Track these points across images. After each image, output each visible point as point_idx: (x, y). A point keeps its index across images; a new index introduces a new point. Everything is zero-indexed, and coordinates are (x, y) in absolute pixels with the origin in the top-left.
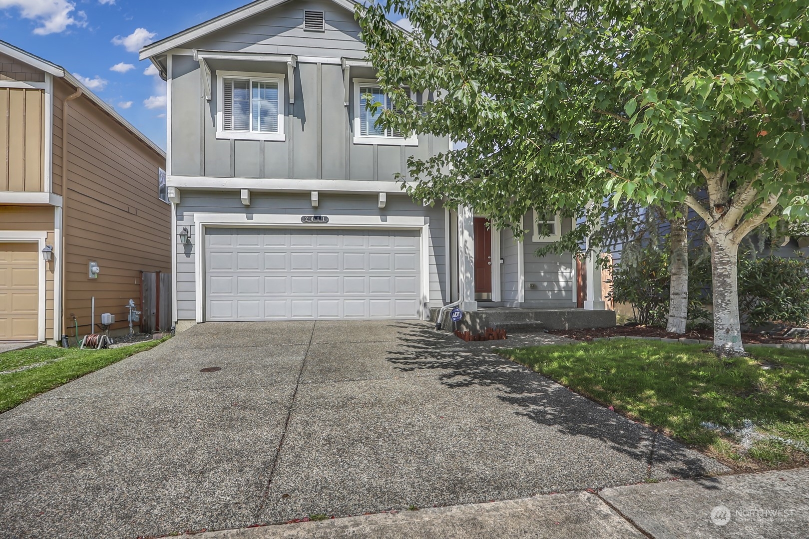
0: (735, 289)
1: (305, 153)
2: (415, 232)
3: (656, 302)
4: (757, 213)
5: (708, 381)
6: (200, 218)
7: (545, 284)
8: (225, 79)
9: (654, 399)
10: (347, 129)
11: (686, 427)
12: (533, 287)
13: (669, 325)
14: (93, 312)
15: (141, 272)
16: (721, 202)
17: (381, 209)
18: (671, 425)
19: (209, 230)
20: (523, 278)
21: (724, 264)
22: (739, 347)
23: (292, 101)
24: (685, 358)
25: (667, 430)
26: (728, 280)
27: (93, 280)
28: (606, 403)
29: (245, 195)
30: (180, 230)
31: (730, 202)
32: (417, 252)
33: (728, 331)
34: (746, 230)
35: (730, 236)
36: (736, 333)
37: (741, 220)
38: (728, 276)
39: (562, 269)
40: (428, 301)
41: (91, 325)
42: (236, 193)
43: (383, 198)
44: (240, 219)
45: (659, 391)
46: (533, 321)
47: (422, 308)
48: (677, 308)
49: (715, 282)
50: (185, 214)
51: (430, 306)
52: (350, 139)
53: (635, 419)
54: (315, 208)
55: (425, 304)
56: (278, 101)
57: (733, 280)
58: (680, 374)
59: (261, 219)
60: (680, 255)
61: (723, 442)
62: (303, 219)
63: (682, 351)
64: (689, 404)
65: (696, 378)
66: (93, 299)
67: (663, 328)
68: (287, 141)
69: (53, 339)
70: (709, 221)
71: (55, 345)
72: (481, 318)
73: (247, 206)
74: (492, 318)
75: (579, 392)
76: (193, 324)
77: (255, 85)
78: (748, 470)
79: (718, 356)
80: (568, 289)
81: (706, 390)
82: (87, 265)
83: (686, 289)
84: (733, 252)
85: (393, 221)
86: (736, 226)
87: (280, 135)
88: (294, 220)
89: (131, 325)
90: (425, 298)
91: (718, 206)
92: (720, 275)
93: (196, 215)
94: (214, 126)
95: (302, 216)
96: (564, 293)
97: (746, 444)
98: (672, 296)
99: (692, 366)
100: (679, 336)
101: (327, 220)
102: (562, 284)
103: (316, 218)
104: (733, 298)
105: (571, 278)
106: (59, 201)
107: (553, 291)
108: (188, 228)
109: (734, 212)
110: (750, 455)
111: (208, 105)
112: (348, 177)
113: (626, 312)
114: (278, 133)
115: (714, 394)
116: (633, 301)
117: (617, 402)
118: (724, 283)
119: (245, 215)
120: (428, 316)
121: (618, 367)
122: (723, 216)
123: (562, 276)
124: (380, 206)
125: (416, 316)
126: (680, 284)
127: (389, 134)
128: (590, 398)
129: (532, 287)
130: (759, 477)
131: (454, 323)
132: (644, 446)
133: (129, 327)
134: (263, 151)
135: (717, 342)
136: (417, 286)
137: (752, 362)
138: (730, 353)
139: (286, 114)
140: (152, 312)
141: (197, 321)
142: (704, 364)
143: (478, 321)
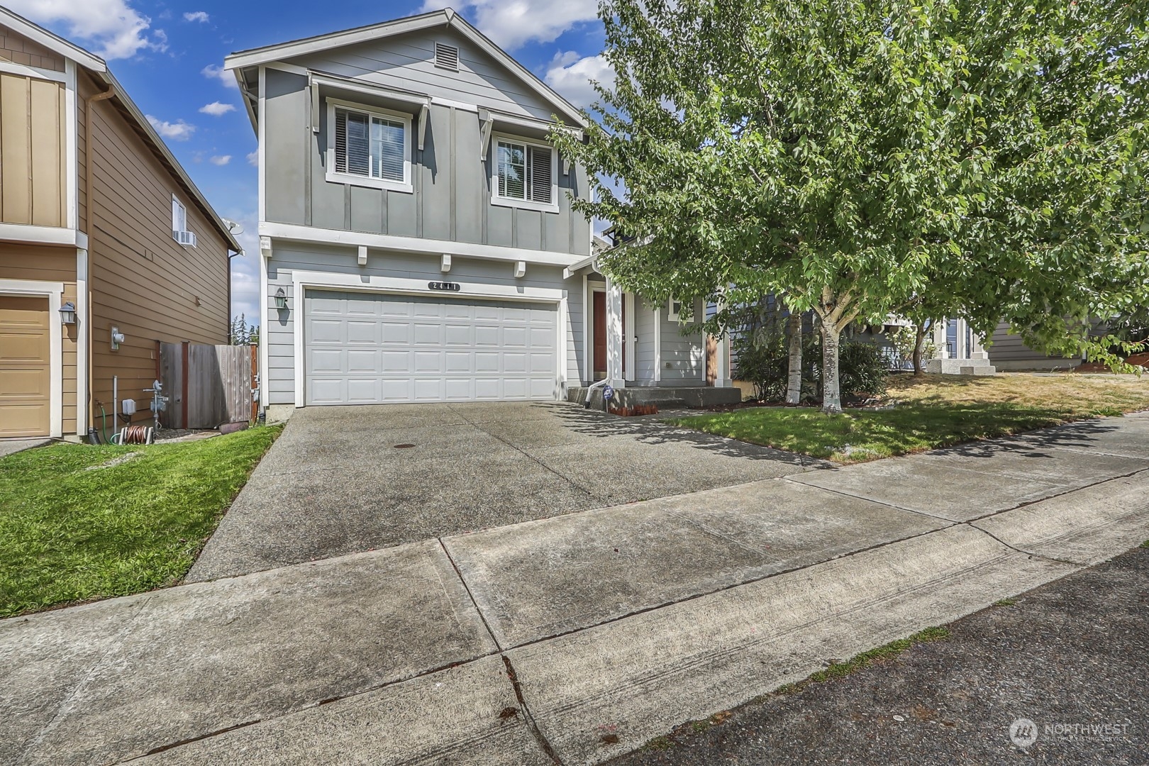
0: (837, 365)
1: (437, 210)
2: (552, 306)
3: (772, 380)
4: (852, 312)
5: (823, 428)
6: (300, 278)
7: (679, 363)
8: (337, 109)
9: (795, 439)
10: (483, 187)
11: (817, 450)
12: (669, 366)
13: (788, 397)
14: (115, 396)
15: (158, 342)
16: (831, 302)
17: (519, 279)
18: (808, 450)
19: (311, 292)
20: (659, 357)
21: (831, 347)
22: (839, 407)
23: (421, 147)
24: (806, 416)
25: (807, 453)
26: (833, 359)
27: (114, 353)
28: (766, 444)
29: (363, 253)
30: (274, 292)
31: (835, 303)
32: (554, 327)
33: (832, 396)
34: (845, 323)
35: (835, 327)
36: (837, 397)
37: (842, 316)
38: (833, 356)
39: (694, 348)
40: (565, 380)
41: (113, 415)
42: (353, 250)
43: (521, 268)
44: (352, 281)
45: (796, 435)
46: (674, 398)
47: (558, 389)
48: (794, 383)
49: (825, 360)
50: (279, 270)
51: (567, 386)
52: (486, 199)
53: (787, 450)
54: (445, 273)
55: (562, 384)
56: (405, 144)
57: (836, 359)
58: (805, 426)
59: (378, 282)
60: (797, 339)
61: (837, 454)
62: (431, 286)
63: (804, 412)
64: (816, 440)
65: (816, 427)
66: (115, 379)
67: (783, 399)
68: (415, 194)
69: (75, 433)
70: (822, 316)
71: (79, 441)
72: (628, 396)
73: (362, 266)
74: (638, 396)
75: (744, 441)
76: (290, 409)
77: (376, 121)
78: (850, 464)
79: (826, 414)
80: (699, 369)
81: (823, 433)
82: (109, 332)
83: (800, 368)
84: (836, 338)
85: (531, 293)
86: (839, 320)
87: (406, 184)
88: (420, 285)
89: (156, 416)
90: (562, 377)
91: (828, 305)
92: (829, 355)
93: (295, 273)
94: (323, 165)
95: (429, 281)
96: (695, 372)
97: (848, 454)
98: (790, 373)
99: (812, 421)
100: (795, 405)
101: (458, 287)
102: (694, 363)
103: (445, 285)
104: (836, 371)
105: (701, 358)
106: (84, 242)
107: (685, 370)
108: (284, 289)
109: (838, 310)
110: (850, 457)
111: (315, 138)
112: (485, 241)
113: (748, 390)
114: (404, 182)
115: (828, 434)
116: (756, 379)
117: (773, 443)
118: (831, 362)
119: (359, 276)
120: (565, 397)
121: (764, 425)
122: (831, 312)
123: (694, 355)
124: (517, 275)
125: (552, 397)
126: (796, 363)
127: (529, 198)
128: (754, 444)
129: (667, 366)
130: (855, 466)
131: (604, 400)
132: (797, 460)
133: (154, 419)
134: (386, 202)
135: (826, 405)
136: (553, 363)
137: (847, 416)
138: (833, 412)
139: (414, 162)
140: (176, 399)
141: (296, 406)
142: (819, 419)
143: (626, 399)
